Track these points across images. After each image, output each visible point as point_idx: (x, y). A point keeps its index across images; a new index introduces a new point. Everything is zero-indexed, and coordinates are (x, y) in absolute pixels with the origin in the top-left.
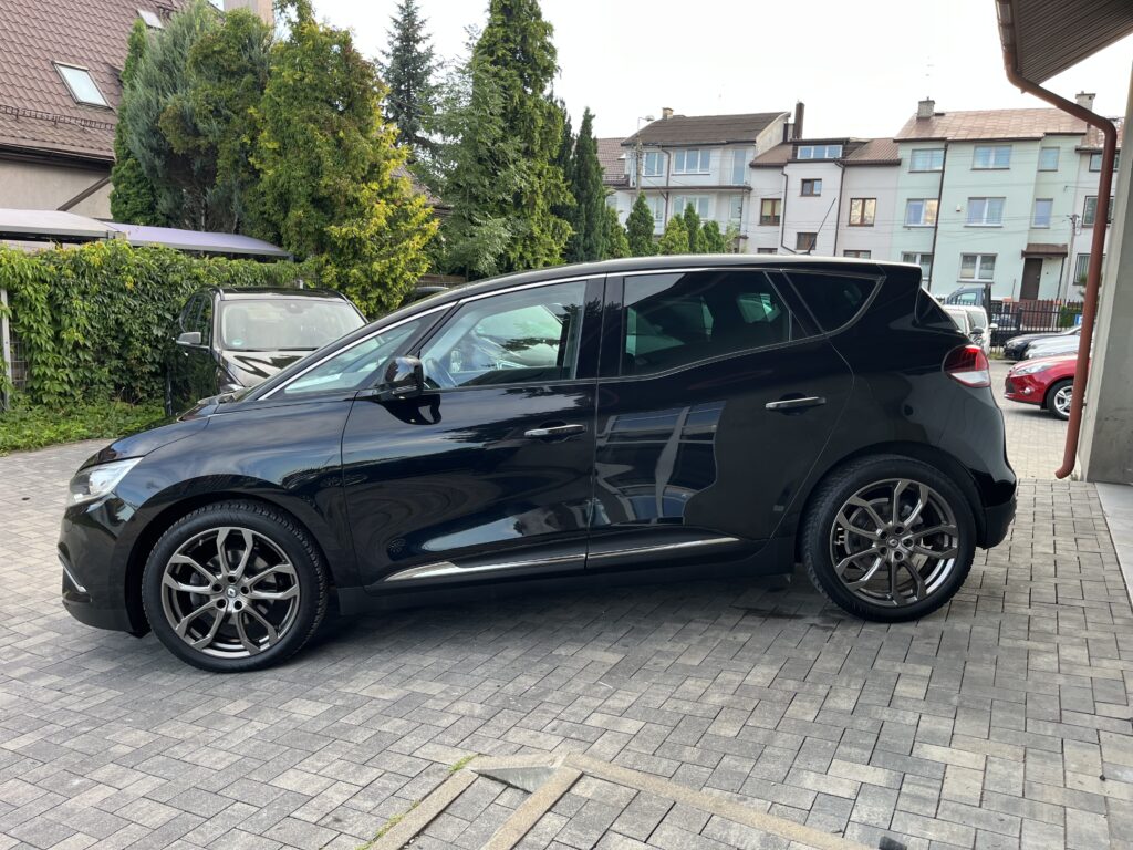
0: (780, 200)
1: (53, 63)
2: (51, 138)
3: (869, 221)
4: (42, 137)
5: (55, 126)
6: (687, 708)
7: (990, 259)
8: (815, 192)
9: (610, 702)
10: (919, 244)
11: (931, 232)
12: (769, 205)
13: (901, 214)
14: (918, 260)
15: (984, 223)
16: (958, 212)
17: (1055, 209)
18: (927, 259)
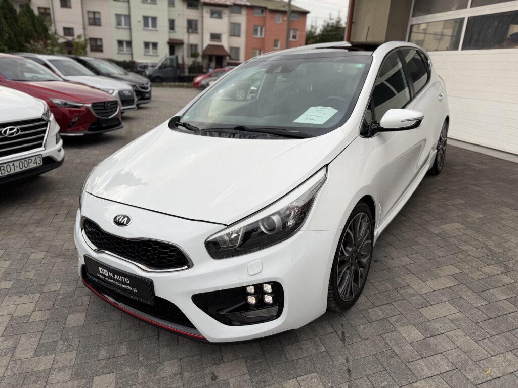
0: (49, 8)
3: (97, 21)
7: (155, 45)
10: (124, 36)
11: (128, 31)
12: (43, 11)
13: (113, 21)
14: (125, 44)
15: (150, 27)
16: (139, 22)
17: (177, 24)
18: (129, 44)
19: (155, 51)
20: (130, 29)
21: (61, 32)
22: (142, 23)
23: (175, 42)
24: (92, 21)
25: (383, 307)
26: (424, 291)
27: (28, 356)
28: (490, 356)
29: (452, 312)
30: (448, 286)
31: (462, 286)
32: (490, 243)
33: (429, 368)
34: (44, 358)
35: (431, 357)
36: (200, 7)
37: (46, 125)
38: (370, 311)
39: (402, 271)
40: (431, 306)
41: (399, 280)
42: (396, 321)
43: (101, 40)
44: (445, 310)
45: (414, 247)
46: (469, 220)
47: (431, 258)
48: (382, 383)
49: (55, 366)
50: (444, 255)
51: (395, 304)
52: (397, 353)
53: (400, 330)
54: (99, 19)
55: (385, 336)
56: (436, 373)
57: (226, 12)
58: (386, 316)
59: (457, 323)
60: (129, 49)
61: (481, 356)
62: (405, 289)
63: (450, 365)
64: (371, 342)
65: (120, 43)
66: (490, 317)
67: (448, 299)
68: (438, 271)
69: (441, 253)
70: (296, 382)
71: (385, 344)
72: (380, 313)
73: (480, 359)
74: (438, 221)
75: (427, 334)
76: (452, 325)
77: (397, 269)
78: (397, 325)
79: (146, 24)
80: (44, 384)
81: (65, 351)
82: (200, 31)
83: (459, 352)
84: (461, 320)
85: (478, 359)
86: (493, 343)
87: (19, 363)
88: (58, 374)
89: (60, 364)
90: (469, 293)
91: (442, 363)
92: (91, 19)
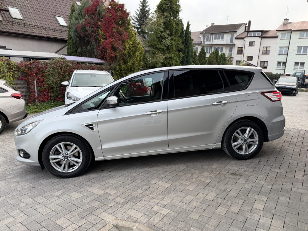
0: (243, 47)
1: (54, 15)
2: (53, 34)
3: (268, 51)
4: (51, 34)
5: (54, 31)
6: (184, 207)
7: (303, 64)
8: (253, 45)
9: (162, 202)
10: (282, 59)
12: (240, 49)
13: (278, 50)
14: (282, 64)
15: (302, 53)
16: (294, 50)
18: (285, 63)
19: (302, 67)
20: (287, 55)
21: (245, 59)
22: (296, 51)
24: (264, 52)
43: (267, 62)
60: (284, 67)
65: (279, 63)
79: (299, 51)
92: (265, 50)
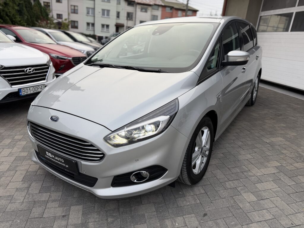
0: (50, 3)
3: (76, 11)
7: (108, 26)
8: (61, 1)
10: (91, 20)
11: (93, 17)
12: (46, 4)
13: (85, 11)
14: (91, 25)
15: (106, 16)
16: (100, 12)
17: (121, 15)
18: (93, 25)
19: (107, 29)
20: (94, 16)
21: (55, 17)
22: (101, 13)
23: (119, 25)
24: (73, 11)
25: (234, 181)
26: (258, 174)
27: (36, 192)
28: (295, 213)
29: (275, 187)
30: (273, 172)
31: (281, 173)
32: (299, 150)
33: (259, 217)
34: (45, 194)
35: (261, 211)
36: (135, 5)
37: (48, 68)
38: (226, 183)
39: (246, 162)
40: (262, 183)
41: (244, 167)
42: (241, 190)
43: (77, 22)
44: (270, 185)
45: (254, 149)
46: (288, 136)
47: (264, 156)
48: (231, 222)
49: (50, 199)
50: (271, 155)
51: (241, 180)
52: (241, 207)
53: (244, 195)
54: (77, 10)
55: (234, 197)
56: (263, 220)
57: (150, 8)
58: (235, 186)
59: (277, 193)
60: (93, 28)
61: (290, 212)
62: (247, 173)
63: (271, 216)
64: (226, 200)
65: (88, 24)
66: (297, 191)
67: (272, 180)
68: (267, 163)
69: (270, 154)
70: (182, 218)
71: (234, 202)
72: (232, 185)
73: (289, 214)
74: (269, 136)
75: (259, 198)
76: (274, 194)
77: (243, 161)
78: (242, 192)
79: (103, 14)
80: (44, 208)
81: (55, 192)
82: (134, 19)
83: (277, 209)
84: (279, 192)
85: (288, 214)
86: (298, 206)
87: (31, 196)
88: (52, 203)
89: (53, 198)
90: (285, 177)
91: (267, 214)
92: (73, 9)
